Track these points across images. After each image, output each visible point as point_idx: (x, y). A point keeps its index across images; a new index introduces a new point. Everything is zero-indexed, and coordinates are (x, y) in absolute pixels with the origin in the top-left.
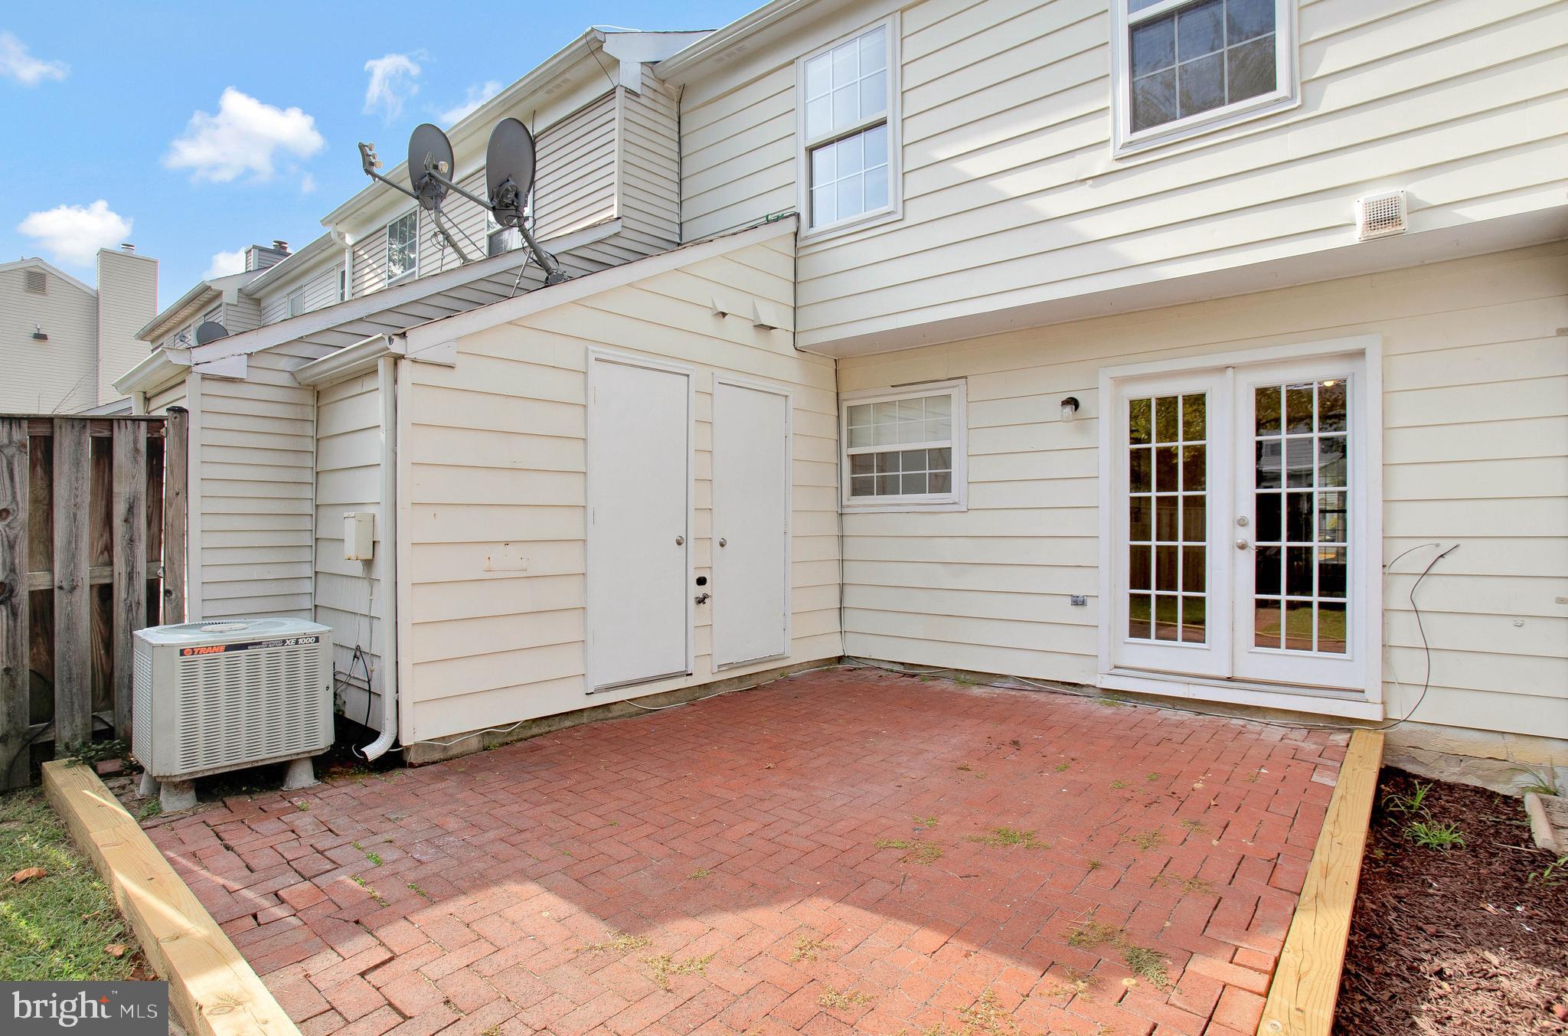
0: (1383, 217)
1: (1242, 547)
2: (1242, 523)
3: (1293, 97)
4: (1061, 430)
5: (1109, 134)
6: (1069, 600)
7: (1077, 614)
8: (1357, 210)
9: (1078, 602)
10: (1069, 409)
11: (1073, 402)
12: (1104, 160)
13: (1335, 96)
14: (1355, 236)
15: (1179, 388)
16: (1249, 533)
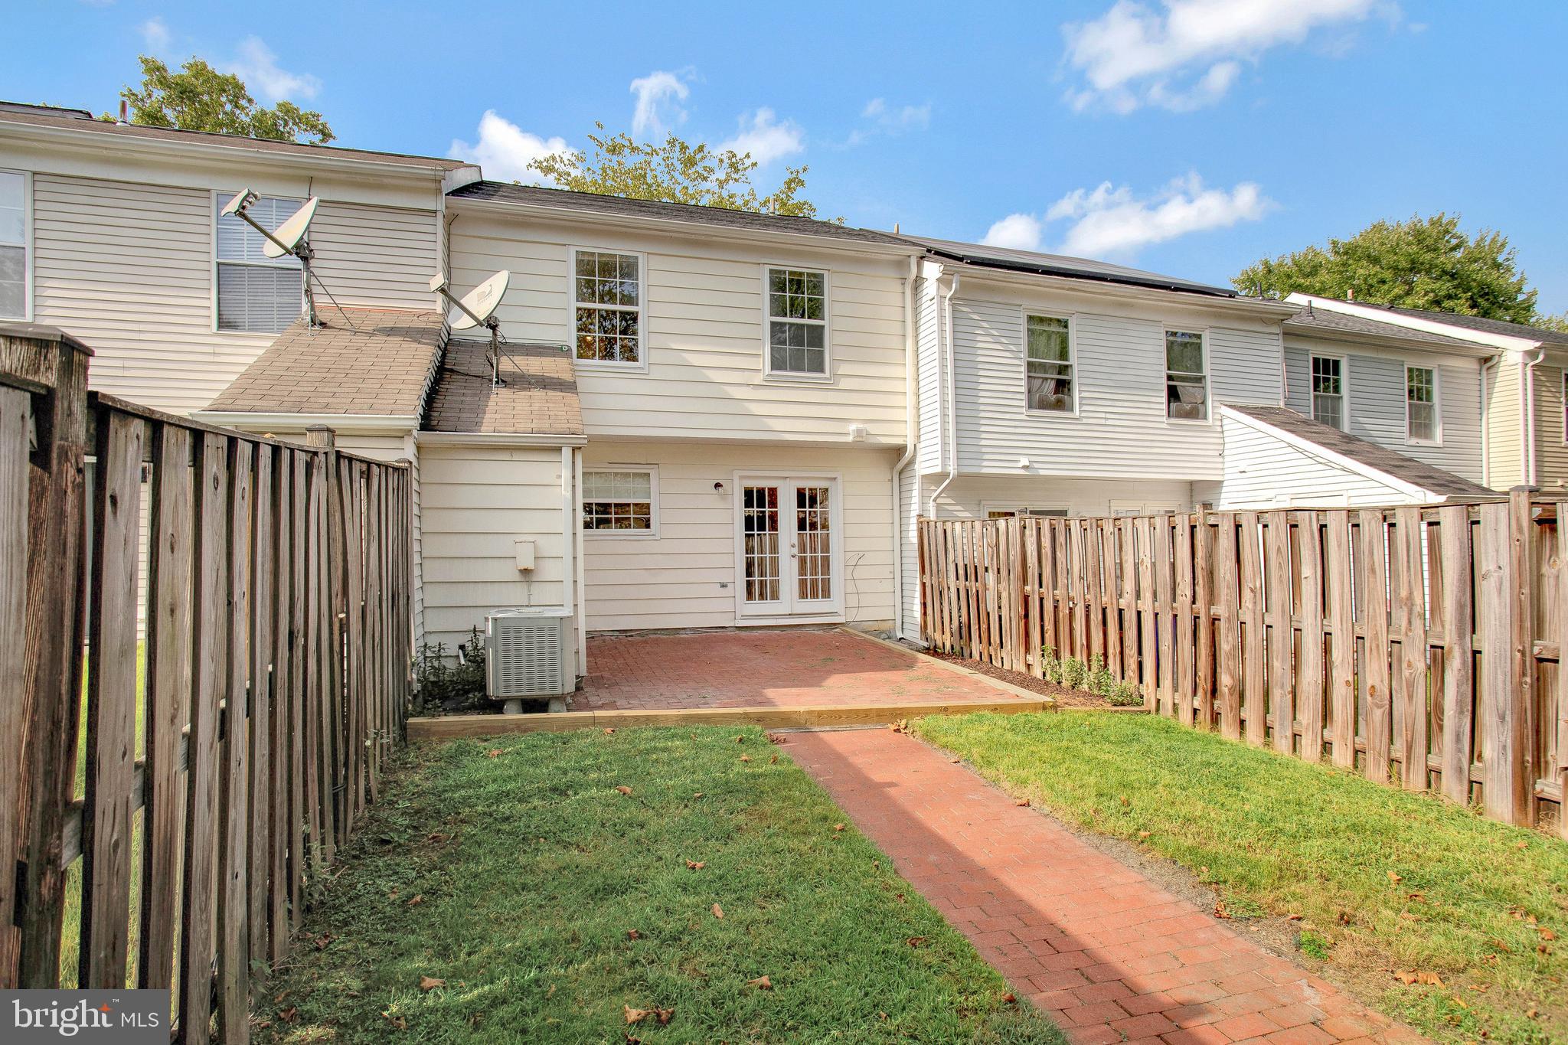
0: (859, 432)
1: (793, 556)
2: (793, 546)
3: (830, 379)
4: (713, 498)
5: (761, 367)
6: (719, 585)
7: (723, 592)
8: (852, 427)
9: (724, 586)
10: (720, 489)
11: (717, 485)
12: (758, 379)
13: (844, 384)
14: (850, 439)
15: (766, 484)
16: (795, 551)
